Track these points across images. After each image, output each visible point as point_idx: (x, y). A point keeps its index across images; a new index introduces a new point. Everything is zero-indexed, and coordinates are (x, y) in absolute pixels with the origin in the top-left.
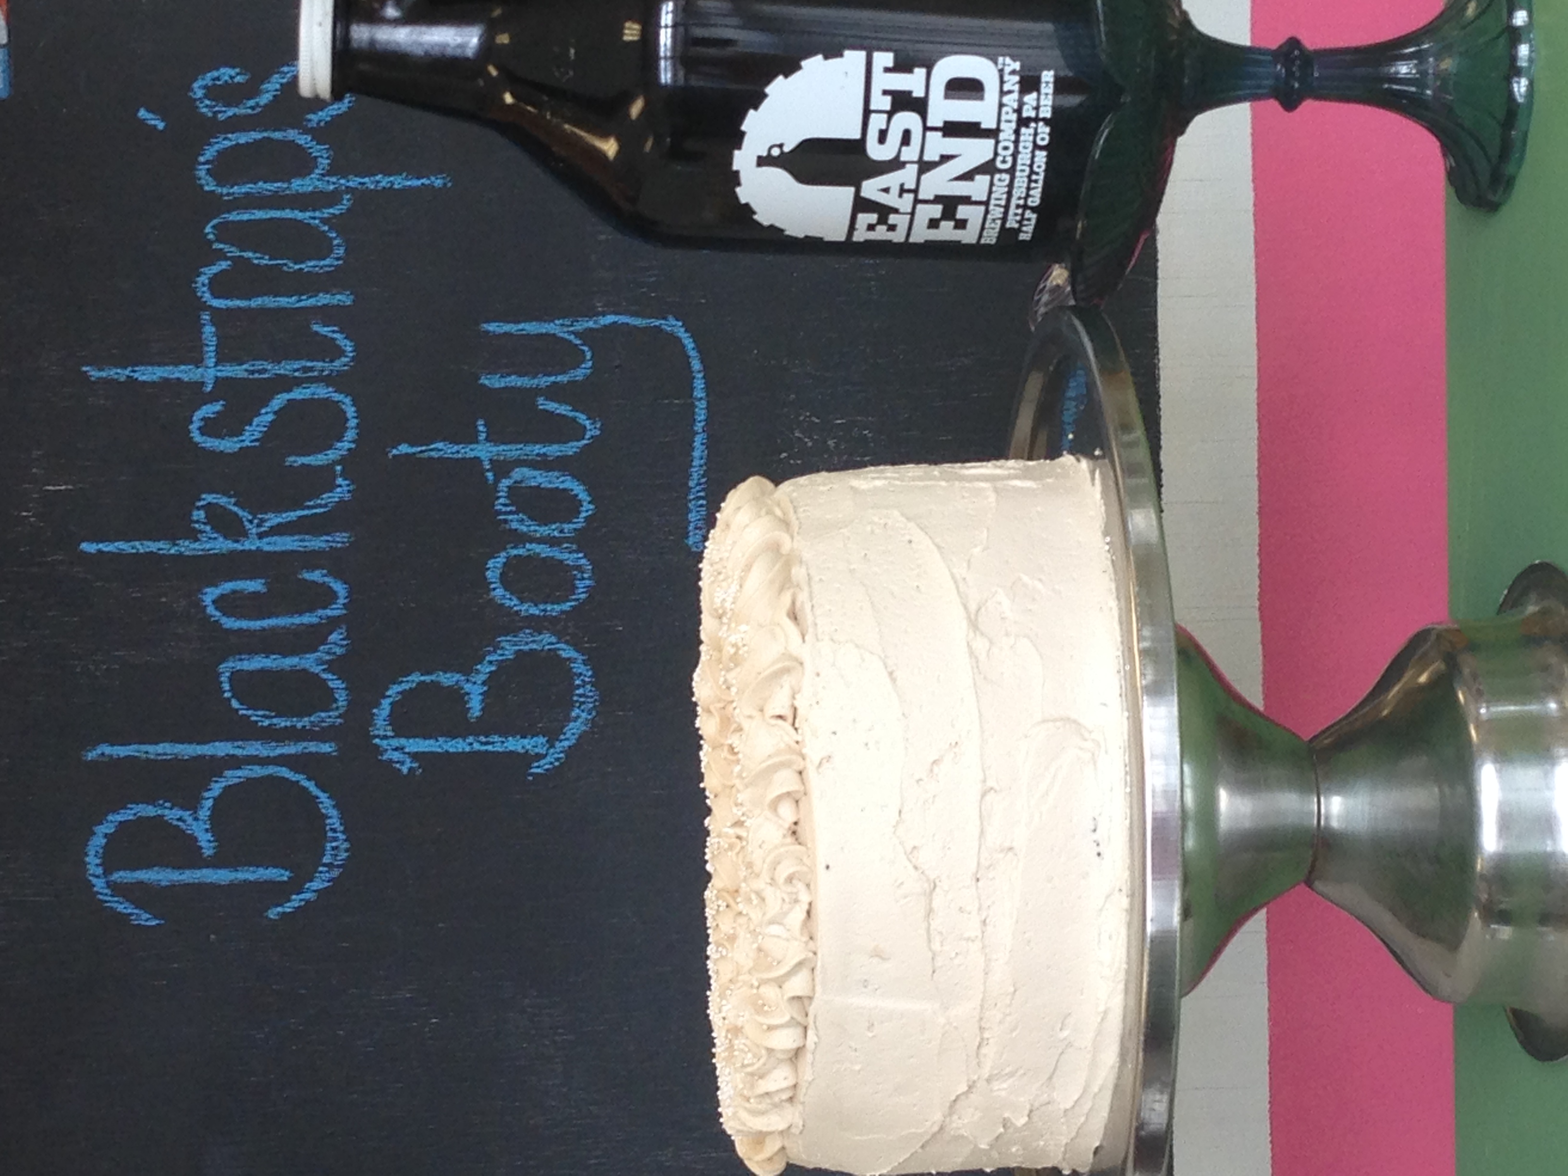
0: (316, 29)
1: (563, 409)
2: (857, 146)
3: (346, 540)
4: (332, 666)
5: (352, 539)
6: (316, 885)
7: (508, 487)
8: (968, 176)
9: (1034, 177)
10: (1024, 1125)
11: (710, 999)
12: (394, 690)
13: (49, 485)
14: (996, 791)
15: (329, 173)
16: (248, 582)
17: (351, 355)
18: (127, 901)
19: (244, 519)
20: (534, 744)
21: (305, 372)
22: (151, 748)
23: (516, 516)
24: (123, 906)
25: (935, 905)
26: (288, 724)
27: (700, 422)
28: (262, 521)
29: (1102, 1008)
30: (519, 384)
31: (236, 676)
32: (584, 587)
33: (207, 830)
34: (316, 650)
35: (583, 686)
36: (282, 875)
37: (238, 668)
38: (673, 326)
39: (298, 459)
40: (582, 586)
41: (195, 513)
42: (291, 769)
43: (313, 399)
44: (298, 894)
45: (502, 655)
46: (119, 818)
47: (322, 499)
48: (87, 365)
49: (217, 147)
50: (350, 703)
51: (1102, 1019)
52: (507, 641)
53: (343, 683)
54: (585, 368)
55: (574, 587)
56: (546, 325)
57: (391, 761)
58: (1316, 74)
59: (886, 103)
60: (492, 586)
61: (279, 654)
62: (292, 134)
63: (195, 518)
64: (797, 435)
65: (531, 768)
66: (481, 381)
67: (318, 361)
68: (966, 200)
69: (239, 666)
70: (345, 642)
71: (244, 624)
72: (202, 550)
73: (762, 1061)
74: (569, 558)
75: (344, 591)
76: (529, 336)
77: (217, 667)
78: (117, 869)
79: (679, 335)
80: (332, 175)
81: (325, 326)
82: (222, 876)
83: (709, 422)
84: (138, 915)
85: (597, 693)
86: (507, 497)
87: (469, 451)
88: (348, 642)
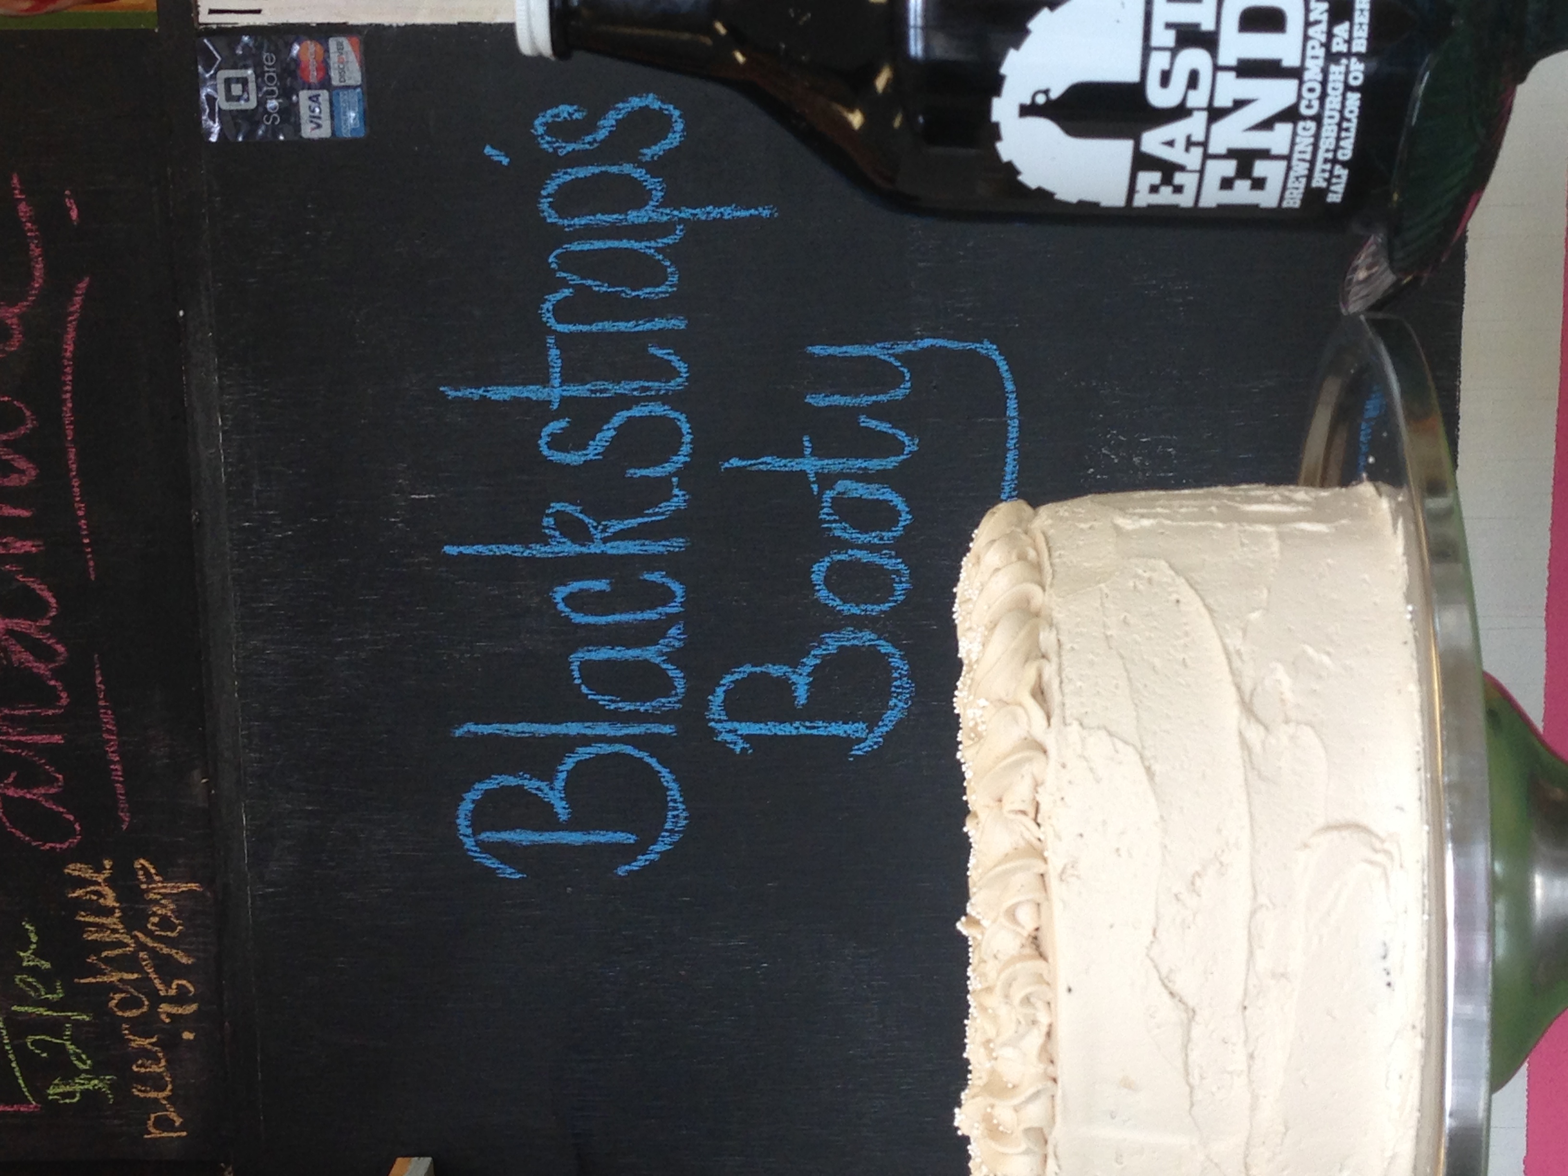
1: (884, 427)
3: (682, 545)
4: (671, 658)
5: (688, 544)
6: (659, 847)
7: (832, 498)
12: (727, 679)
13: (414, 494)
15: (663, 205)
16: (594, 582)
17: (685, 375)
18: (494, 857)
19: (590, 525)
20: (855, 729)
21: (643, 392)
22: (510, 727)
23: (839, 525)
24: (489, 862)
26: (632, 708)
27: (1012, 439)
28: (606, 527)
30: (842, 403)
31: (585, 665)
32: (902, 590)
33: (562, 799)
34: (656, 643)
35: (900, 679)
36: (629, 838)
37: (586, 658)
38: (987, 349)
39: (637, 471)
40: (900, 589)
41: (545, 519)
42: (636, 747)
43: (651, 416)
44: (643, 855)
45: (824, 650)
46: (484, 786)
47: (660, 508)
48: (444, 385)
49: (557, 181)
50: (689, 691)
52: (830, 637)
53: (681, 672)
54: (904, 388)
55: (893, 590)
56: (868, 348)
57: (726, 742)
60: (817, 588)
61: (623, 647)
62: (627, 168)
63: (545, 524)
64: (1104, 451)
65: (852, 750)
66: (806, 401)
67: (654, 381)
69: (588, 656)
70: (682, 637)
71: (591, 619)
72: (552, 553)
74: (890, 563)
75: (681, 591)
76: (852, 359)
77: (568, 656)
78: (485, 830)
79: (993, 357)
80: (665, 207)
81: (661, 349)
82: (576, 838)
83: (1020, 439)
84: (503, 869)
85: (914, 685)
86: (831, 507)
87: (795, 465)
88: (685, 636)
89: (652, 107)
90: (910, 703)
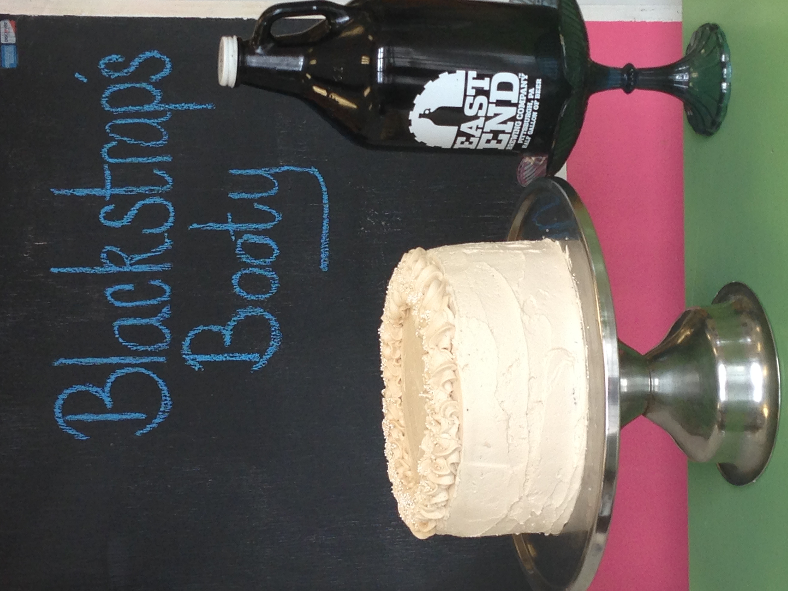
0: (231, 58)
1: (266, 208)
2: (461, 110)
3: (169, 267)
4: (164, 323)
5: (172, 266)
6: (158, 420)
7: (242, 243)
8: (505, 122)
9: (532, 123)
10: (541, 514)
12: (191, 333)
13: (36, 242)
14: (534, 378)
15: (161, 102)
16: (126, 286)
17: (171, 184)
18: (73, 428)
19: (124, 258)
20: (254, 357)
21: (152, 192)
22: (82, 360)
23: (244, 256)
24: (71, 431)
25: (510, 425)
26: (144, 349)
27: (326, 213)
28: (132, 258)
30: (246, 197)
31: (121, 328)
33: (108, 397)
34: (157, 316)
35: (275, 331)
36: (143, 416)
37: (122, 324)
38: (313, 171)
39: (147, 230)
40: (274, 287)
41: (102, 254)
42: (146, 369)
43: (154, 204)
44: (149, 425)
45: (239, 318)
46: (69, 391)
47: (159, 248)
48: (53, 188)
49: (110, 90)
50: (172, 339)
51: (575, 470)
52: (241, 311)
53: (169, 330)
54: (275, 190)
55: (271, 287)
56: (258, 171)
57: (191, 365)
58: (640, 79)
59: (473, 92)
60: (235, 287)
61: (140, 317)
62: (144, 85)
63: (102, 257)
64: (368, 219)
65: (253, 367)
66: (229, 196)
67: (156, 186)
68: (503, 132)
69: (122, 323)
71: (124, 304)
72: (106, 271)
73: (435, 489)
74: (269, 274)
75: (169, 289)
76: (250, 176)
77: (112, 323)
78: (69, 414)
79: (316, 175)
80: (162, 104)
81: (160, 171)
82: (115, 417)
83: (329, 214)
84: (78, 435)
85: (281, 334)
86: (241, 247)
87: (224, 227)
88: (170, 312)
89: (156, 57)
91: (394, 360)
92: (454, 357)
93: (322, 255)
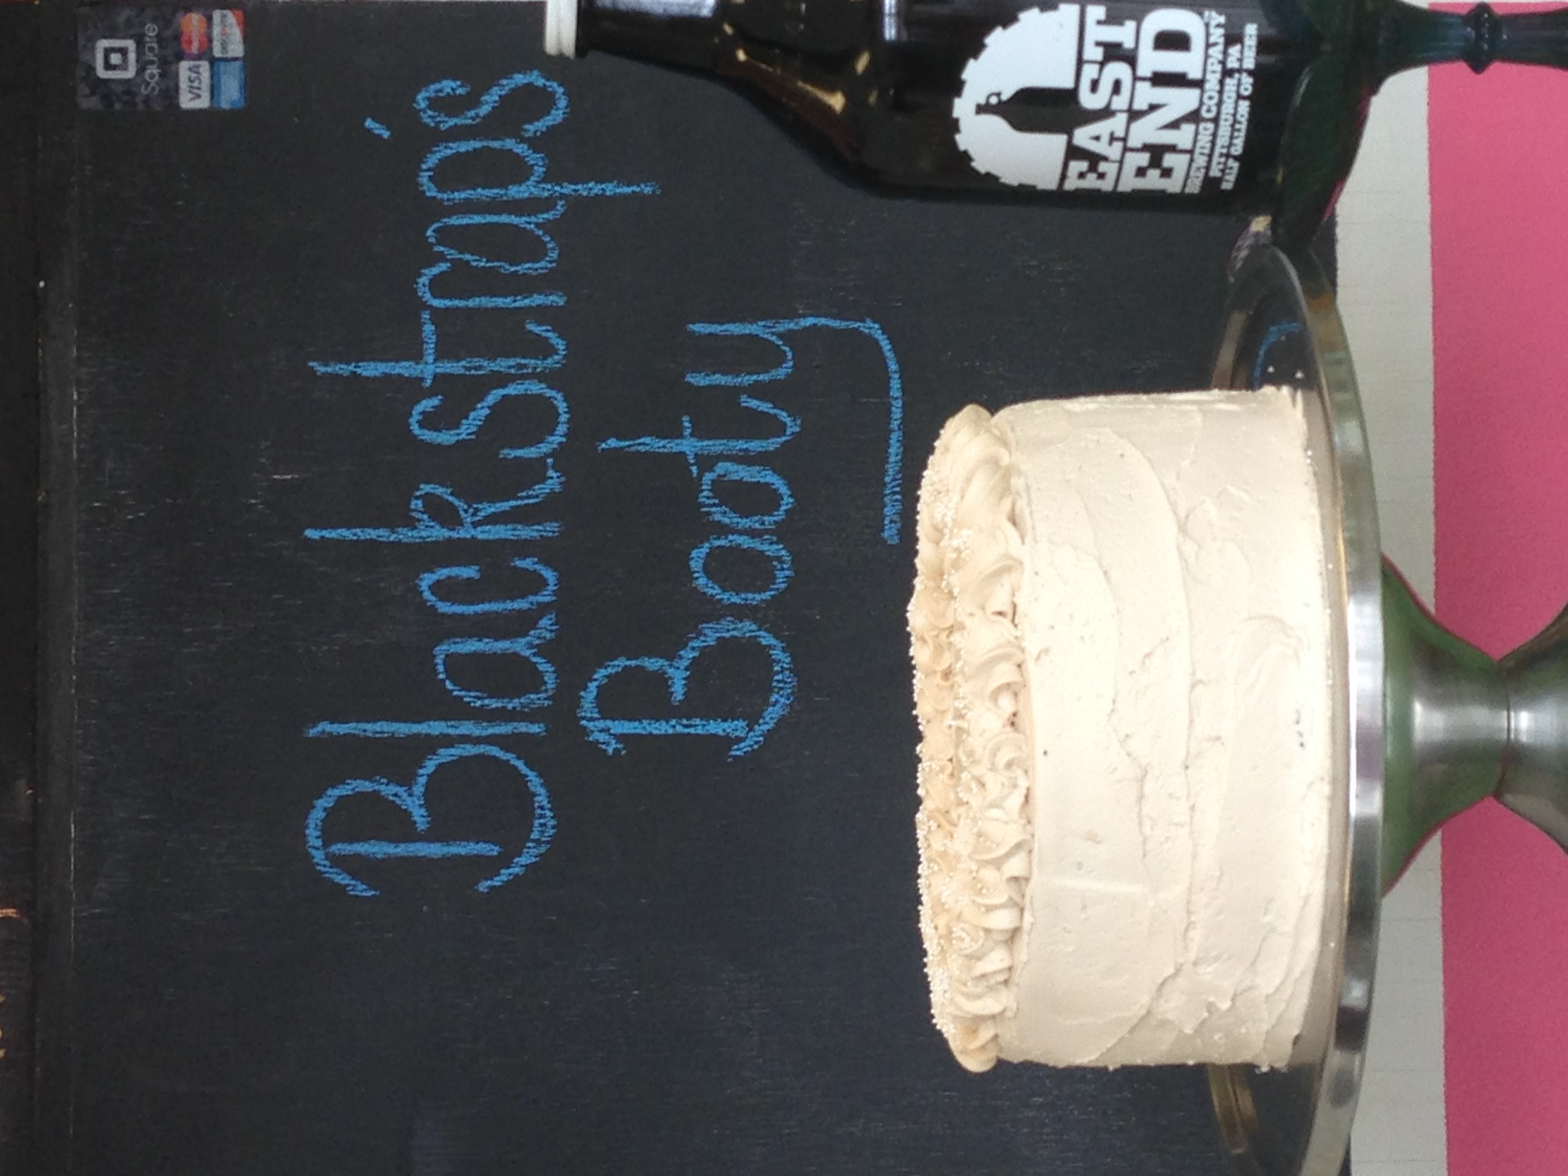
1: (765, 407)
2: (1071, 95)
3: (556, 530)
4: (542, 650)
5: (563, 528)
6: (524, 860)
7: (713, 481)
8: (1174, 125)
9: (1237, 126)
10: (1229, 1010)
11: (921, 913)
12: (601, 674)
13: (275, 474)
14: (1204, 684)
15: (544, 180)
16: (463, 569)
17: (564, 353)
18: (345, 872)
19: (460, 509)
20: (734, 727)
21: (519, 369)
22: (368, 726)
23: (719, 509)
24: (340, 877)
25: (1147, 789)
26: (499, 705)
27: (896, 420)
28: (477, 510)
29: (1303, 893)
30: (723, 383)
31: (450, 659)
32: (783, 578)
33: (421, 806)
34: (526, 634)
35: (782, 672)
36: (492, 850)
37: (451, 651)
38: (870, 328)
39: (511, 452)
40: (782, 577)
41: (413, 502)
42: (501, 748)
43: (526, 395)
44: (509, 867)
45: (704, 641)
46: (337, 792)
47: (534, 490)
48: (314, 360)
49: (439, 156)
50: (559, 687)
51: (1306, 903)
52: (708, 628)
53: (553, 666)
54: (786, 368)
55: (774, 577)
56: (750, 327)
57: (597, 742)
58: (1505, 37)
59: (1097, 54)
60: (696, 575)
61: (492, 638)
62: (509, 144)
63: (413, 507)
65: (730, 749)
66: (686, 380)
67: (531, 358)
68: (1172, 149)
69: (453, 649)
70: (554, 628)
71: (459, 609)
72: (420, 538)
73: (981, 942)
74: (770, 549)
75: (554, 578)
76: (732, 337)
77: (432, 649)
78: (336, 842)
79: (876, 336)
80: (547, 182)
81: (539, 325)
82: (435, 850)
83: (904, 419)
84: (355, 886)
85: (796, 679)
86: (710, 490)
87: (672, 446)
88: (557, 627)
89: (535, 84)
90: (792, 698)
91: (939, 675)
92: (1018, 633)
93: (886, 509)
